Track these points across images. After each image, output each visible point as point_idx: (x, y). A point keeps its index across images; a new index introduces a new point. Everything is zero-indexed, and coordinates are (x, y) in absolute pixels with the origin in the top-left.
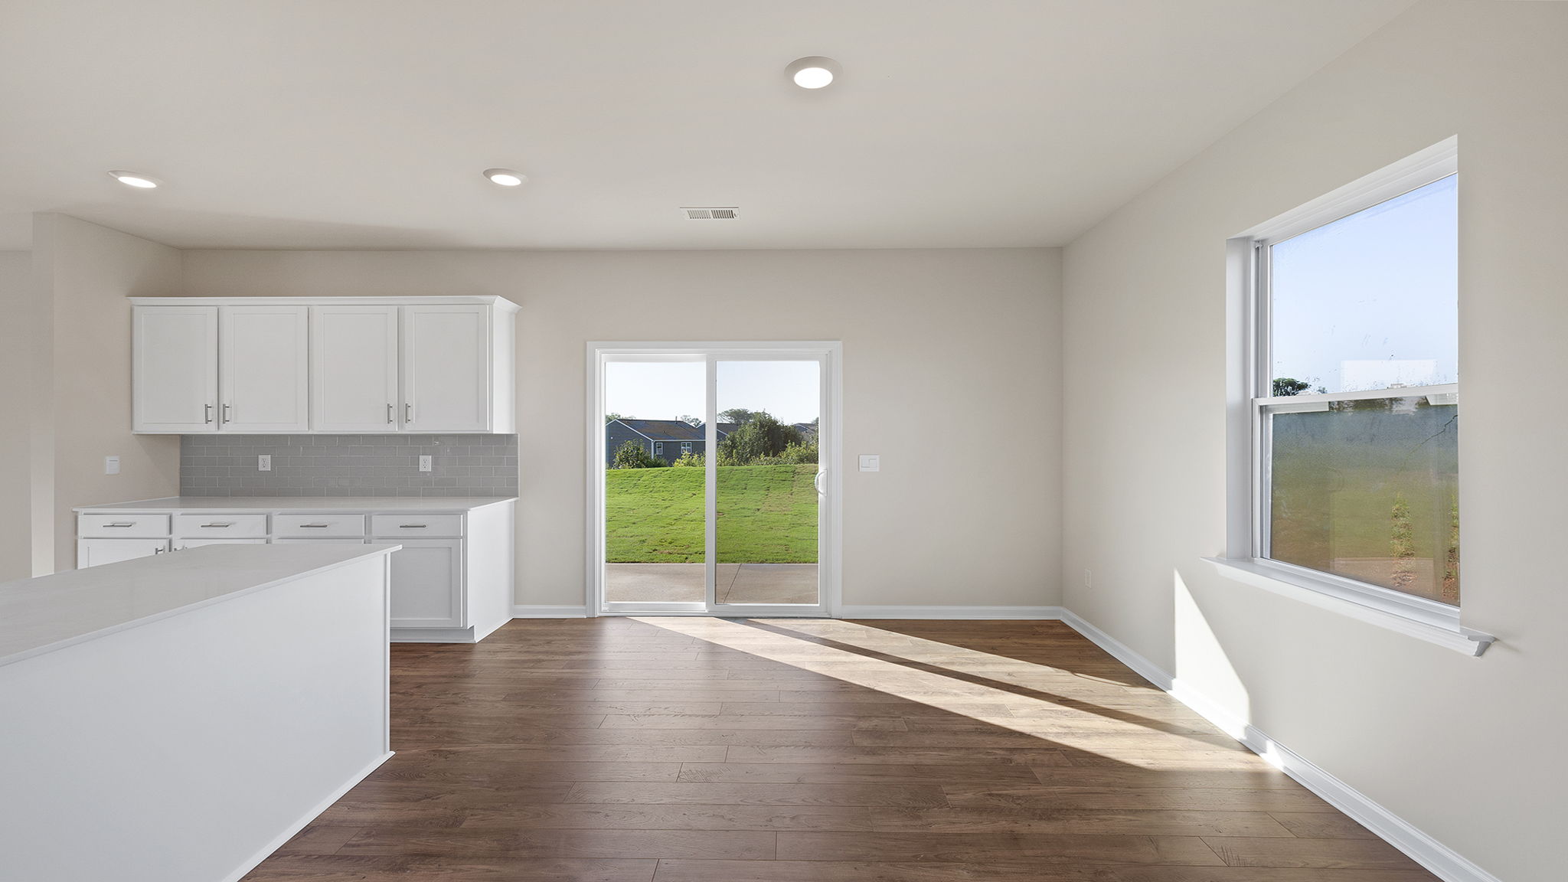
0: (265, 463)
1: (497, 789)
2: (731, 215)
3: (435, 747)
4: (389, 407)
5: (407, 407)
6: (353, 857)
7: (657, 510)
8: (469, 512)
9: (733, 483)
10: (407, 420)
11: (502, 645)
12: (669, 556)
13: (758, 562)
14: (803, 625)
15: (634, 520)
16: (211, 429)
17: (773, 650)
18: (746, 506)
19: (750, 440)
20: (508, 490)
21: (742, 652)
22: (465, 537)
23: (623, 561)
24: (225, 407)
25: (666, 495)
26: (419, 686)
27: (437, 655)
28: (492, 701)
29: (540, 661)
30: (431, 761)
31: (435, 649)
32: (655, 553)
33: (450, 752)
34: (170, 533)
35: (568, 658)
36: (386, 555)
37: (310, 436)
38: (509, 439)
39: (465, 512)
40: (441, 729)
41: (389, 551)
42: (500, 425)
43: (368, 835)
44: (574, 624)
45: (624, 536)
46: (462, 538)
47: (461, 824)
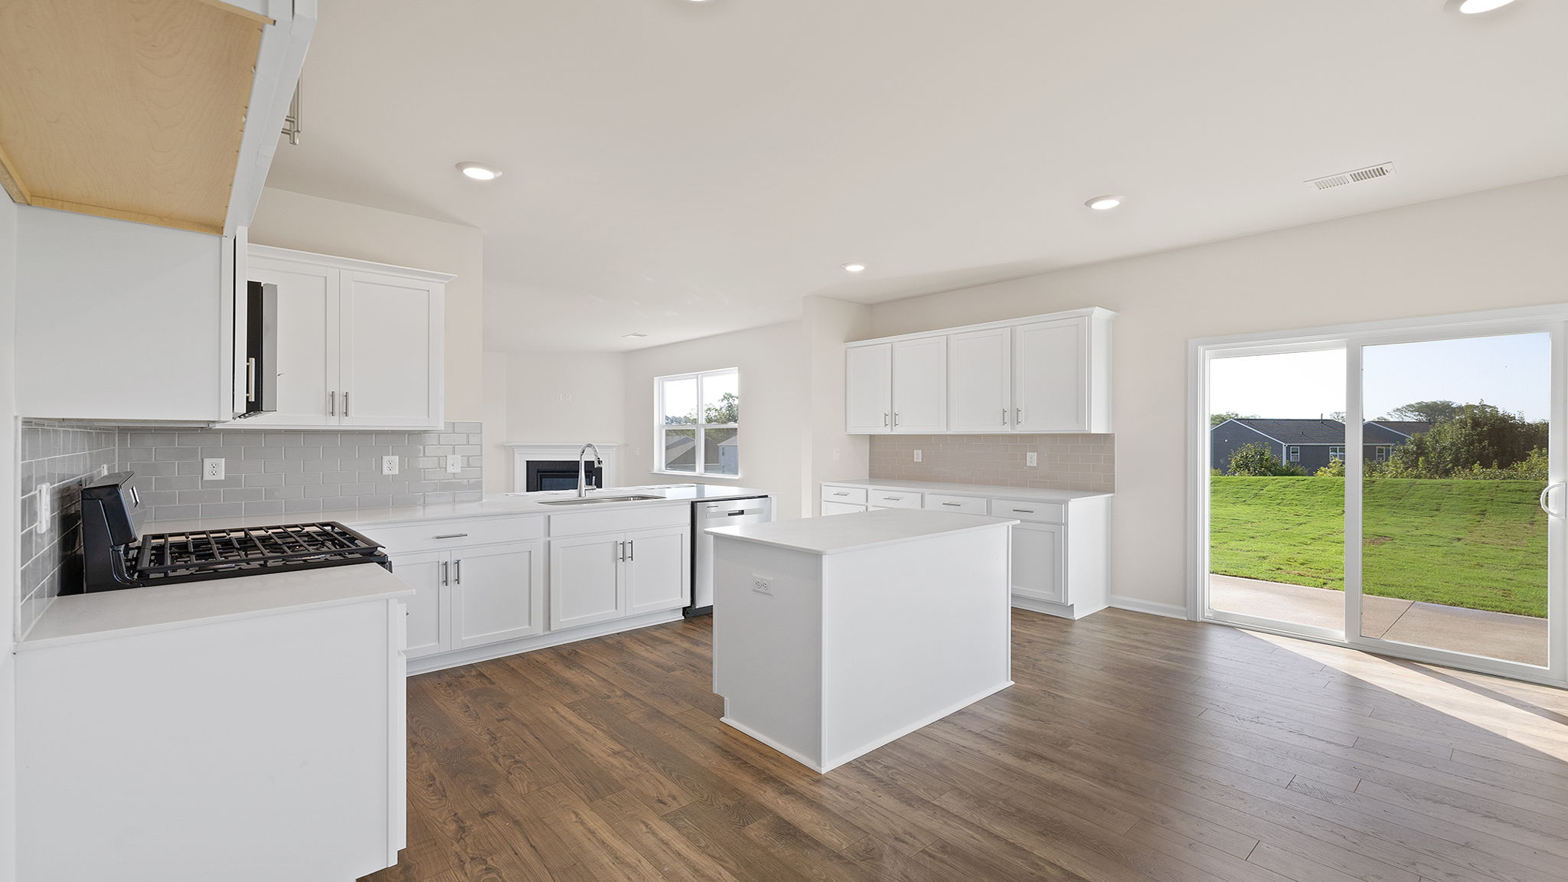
0: (918, 456)
1: (1097, 733)
2: (1382, 172)
3: (1045, 688)
4: (1004, 411)
5: (1018, 411)
6: (991, 740)
7: (1286, 526)
8: (1069, 503)
9: (1413, 500)
10: (1018, 422)
11: (1100, 627)
12: (1299, 578)
13: (1445, 603)
14: (1512, 688)
15: (1252, 534)
16: (887, 431)
17: (1449, 704)
18: (1436, 533)
19: (1453, 444)
20: (1106, 487)
21: (1397, 695)
22: (1066, 524)
23: (1234, 574)
24: (896, 415)
25: (1301, 509)
26: (1030, 642)
27: (1042, 622)
28: (1091, 668)
29: (1136, 647)
30: (1042, 697)
31: (1041, 617)
32: (1279, 571)
33: (1057, 695)
34: (867, 502)
35: (1168, 651)
36: (1008, 527)
37: (946, 436)
38: (1106, 439)
39: (1066, 502)
40: (1048, 677)
41: (1011, 523)
42: (1098, 426)
43: (1000, 729)
44: (1173, 623)
45: (1238, 550)
46: (1063, 524)
47: (1068, 747)
